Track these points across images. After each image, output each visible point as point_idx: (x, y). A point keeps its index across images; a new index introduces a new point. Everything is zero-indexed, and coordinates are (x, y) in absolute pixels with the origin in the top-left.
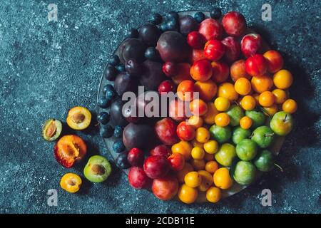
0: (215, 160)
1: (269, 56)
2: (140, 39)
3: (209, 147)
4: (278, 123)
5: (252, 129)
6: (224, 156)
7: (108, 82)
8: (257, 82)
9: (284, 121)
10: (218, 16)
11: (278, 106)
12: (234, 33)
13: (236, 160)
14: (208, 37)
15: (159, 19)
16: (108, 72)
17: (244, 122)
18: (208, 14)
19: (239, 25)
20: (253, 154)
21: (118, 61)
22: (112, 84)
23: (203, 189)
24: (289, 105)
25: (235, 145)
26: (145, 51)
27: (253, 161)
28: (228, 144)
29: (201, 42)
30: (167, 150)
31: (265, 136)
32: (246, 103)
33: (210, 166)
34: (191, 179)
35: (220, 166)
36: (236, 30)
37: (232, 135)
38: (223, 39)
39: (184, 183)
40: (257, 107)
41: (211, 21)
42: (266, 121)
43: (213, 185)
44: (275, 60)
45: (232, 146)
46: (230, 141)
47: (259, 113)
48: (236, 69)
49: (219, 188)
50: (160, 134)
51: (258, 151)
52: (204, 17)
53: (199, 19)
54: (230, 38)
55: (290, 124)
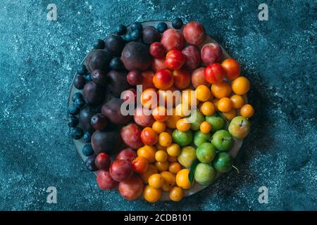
0: (178, 162)
1: (227, 65)
2: (105, 50)
3: (172, 150)
4: (236, 126)
5: (212, 132)
6: (185, 157)
7: (78, 91)
8: (216, 89)
9: (241, 126)
10: (179, 26)
11: (235, 111)
12: (194, 43)
13: (196, 162)
14: (169, 48)
15: (124, 30)
16: (77, 80)
17: (204, 127)
18: (170, 24)
19: (198, 36)
20: (211, 158)
21: (85, 71)
22: (81, 91)
23: (166, 189)
24: (246, 110)
25: (195, 147)
26: (110, 61)
27: (212, 162)
28: (190, 147)
29: (162, 53)
30: (134, 154)
31: (223, 140)
32: (206, 108)
33: (173, 167)
34: (154, 180)
35: (182, 167)
36: (195, 40)
37: (193, 139)
38: (183, 48)
39: (148, 184)
40: (216, 113)
41: (173, 31)
42: (225, 125)
43: (176, 185)
44: (232, 69)
45: (193, 149)
46: (191, 144)
47: (218, 118)
48: (197, 75)
49: (181, 188)
50: (125, 139)
51: (216, 153)
52: (166, 28)
53: (161, 30)
54: (191, 47)
55: (246, 129)
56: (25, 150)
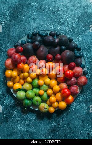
0: (25, 83)
1: (70, 98)
2: (69, 43)
3: (29, 79)
4: (44, 106)
5: (40, 96)
6: (27, 86)
7: (49, 34)
8: (59, 95)
9: (45, 108)
10: (85, 74)
11: (51, 105)
12: (78, 82)
13: (25, 91)
14: (74, 71)
15: (79, 50)
16: (53, 33)
17: (42, 92)
18: (85, 69)
19: (81, 83)
20: (28, 97)
21: (58, 36)
22: (49, 35)
23: (12, 79)
24: (52, 110)
25: (32, 89)
26: (64, 46)
28: (32, 87)
29: (71, 68)
30: (25, 63)
31: (37, 101)
32: (50, 91)
33: (22, 81)
34: (15, 73)
35: (22, 85)
36: (79, 82)
37: (36, 88)
38: (75, 77)
39: (13, 71)
40: (49, 96)
41: (82, 71)
42: (44, 101)
43: (14, 83)
44: (69, 100)
46: (33, 87)
47: (46, 98)
48: (64, 85)
49: (13, 86)
50: (31, 58)
51: (31, 99)
52: (83, 68)
53: (82, 66)
54: (76, 80)
55: (43, 111)
56: (19, 15)
